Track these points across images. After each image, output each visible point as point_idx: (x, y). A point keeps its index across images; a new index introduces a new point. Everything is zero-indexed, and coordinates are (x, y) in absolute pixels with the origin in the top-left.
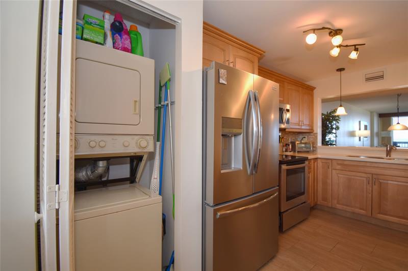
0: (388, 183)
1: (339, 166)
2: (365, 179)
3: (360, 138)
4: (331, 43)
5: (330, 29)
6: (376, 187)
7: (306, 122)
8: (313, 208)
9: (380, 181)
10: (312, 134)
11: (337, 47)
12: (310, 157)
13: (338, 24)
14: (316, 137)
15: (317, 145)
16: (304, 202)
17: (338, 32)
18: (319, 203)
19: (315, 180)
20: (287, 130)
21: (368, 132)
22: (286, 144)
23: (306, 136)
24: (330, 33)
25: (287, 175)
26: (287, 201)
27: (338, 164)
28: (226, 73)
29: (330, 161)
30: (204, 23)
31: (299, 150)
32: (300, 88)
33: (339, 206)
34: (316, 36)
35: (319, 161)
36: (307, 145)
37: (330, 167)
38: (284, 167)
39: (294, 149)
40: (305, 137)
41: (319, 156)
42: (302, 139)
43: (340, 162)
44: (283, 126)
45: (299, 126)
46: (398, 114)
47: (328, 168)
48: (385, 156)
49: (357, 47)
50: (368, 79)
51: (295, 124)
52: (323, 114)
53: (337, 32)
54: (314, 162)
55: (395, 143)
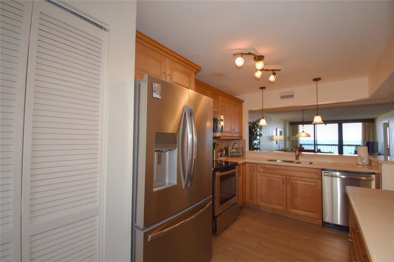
0: (297, 183)
1: (262, 169)
2: (281, 180)
3: (277, 141)
4: (256, 67)
5: (254, 55)
6: (288, 187)
7: (237, 130)
8: (242, 207)
9: (292, 181)
10: (241, 140)
11: (260, 70)
12: (240, 161)
13: (261, 51)
14: (245, 143)
15: (245, 150)
16: (235, 204)
17: (261, 58)
18: (246, 202)
19: (244, 181)
20: (221, 138)
21: (282, 137)
22: (221, 150)
23: (237, 143)
24: (255, 58)
25: (220, 181)
26: (220, 205)
27: (261, 167)
28: (160, 87)
29: (254, 165)
30: (137, 32)
31: (231, 155)
33: (262, 204)
34: (243, 60)
35: (247, 165)
36: (238, 151)
37: (255, 170)
38: (218, 174)
39: (227, 154)
41: (247, 161)
42: (234, 145)
43: (262, 166)
44: (218, 134)
45: (231, 134)
46: (303, 123)
47: (254, 170)
48: (295, 159)
49: (275, 71)
50: (283, 97)
51: (228, 132)
52: (250, 123)
53: (259, 58)
54: (243, 166)
55: (301, 145)
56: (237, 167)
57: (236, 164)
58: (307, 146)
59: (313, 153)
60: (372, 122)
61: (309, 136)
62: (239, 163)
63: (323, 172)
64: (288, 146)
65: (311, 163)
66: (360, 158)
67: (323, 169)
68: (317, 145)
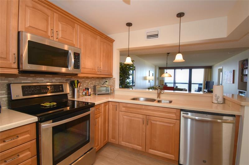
0: (156, 124)
1: (124, 108)
2: (141, 120)
3: (149, 81)
9: (153, 122)
15: (115, 87)
27: (124, 107)
29: (118, 104)
32: (98, 36)
33: (123, 144)
35: (110, 103)
37: (118, 109)
40: (107, 82)
41: (110, 100)
42: (104, 83)
48: (157, 97)
54: (105, 106)
55: (166, 83)
56: (92, 109)
57: (93, 105)
58: (169, 84)
59: (172, 91)
60: (210, 68)
61: (171, 76)
62: (96, 103)
63: (182, 112)
64: (157, 84)
65: (171, 102)
66: (216, 97)
67: (182, 110)
68: (176, 83)
